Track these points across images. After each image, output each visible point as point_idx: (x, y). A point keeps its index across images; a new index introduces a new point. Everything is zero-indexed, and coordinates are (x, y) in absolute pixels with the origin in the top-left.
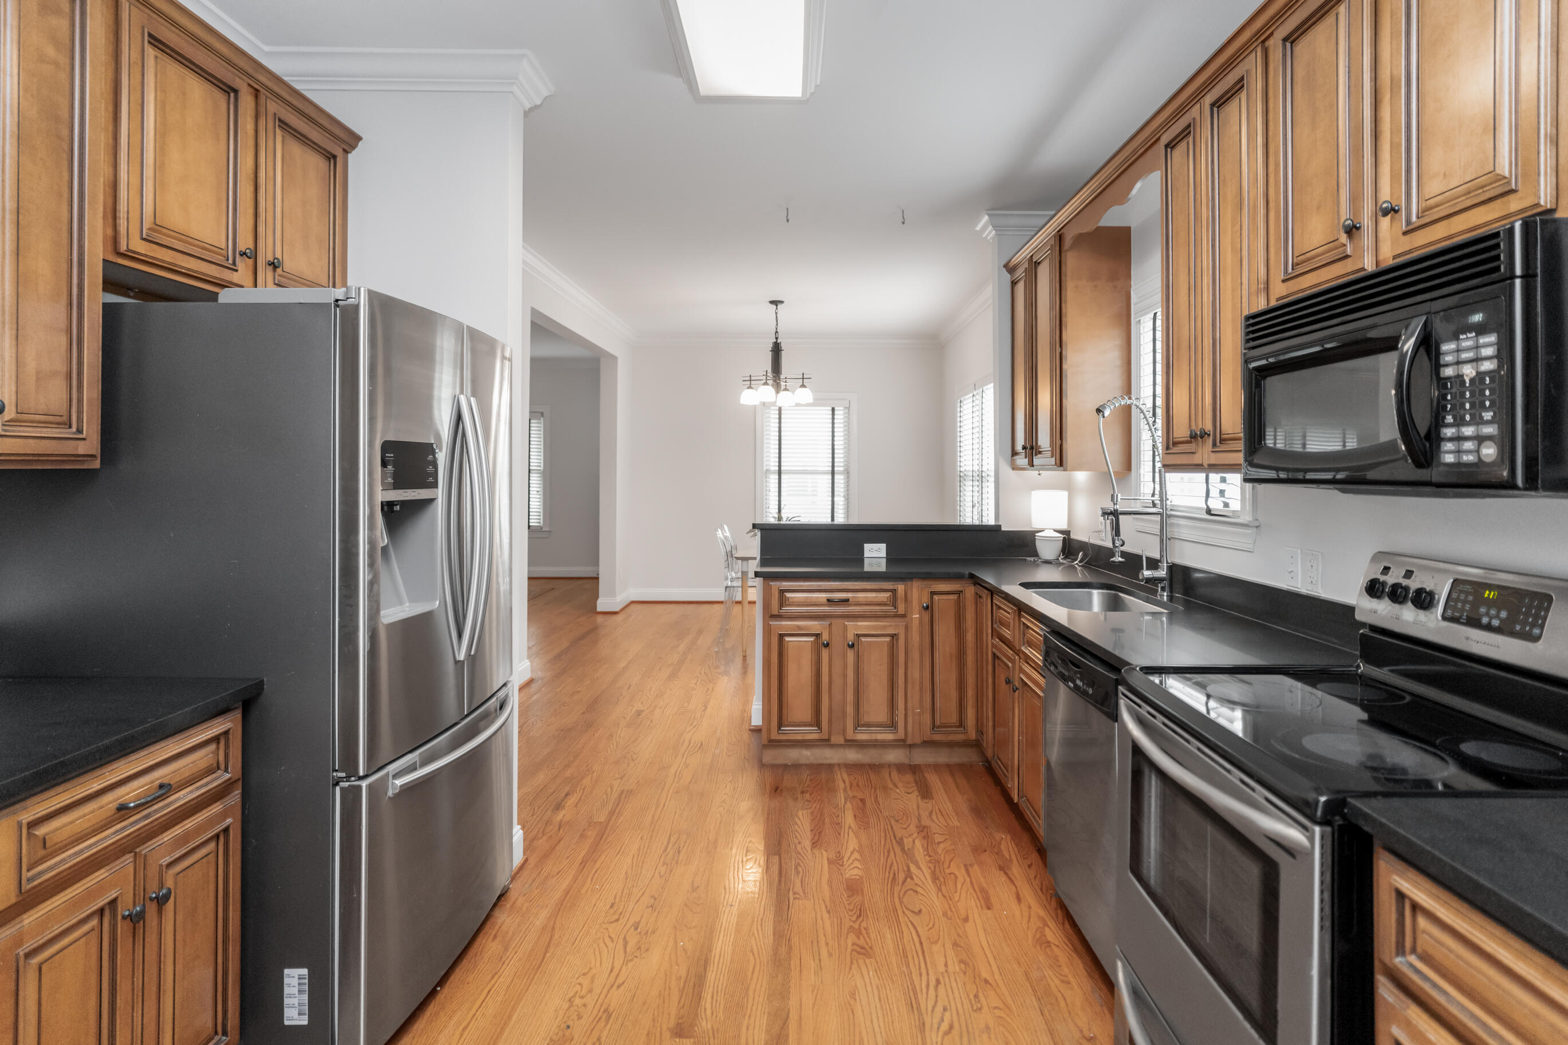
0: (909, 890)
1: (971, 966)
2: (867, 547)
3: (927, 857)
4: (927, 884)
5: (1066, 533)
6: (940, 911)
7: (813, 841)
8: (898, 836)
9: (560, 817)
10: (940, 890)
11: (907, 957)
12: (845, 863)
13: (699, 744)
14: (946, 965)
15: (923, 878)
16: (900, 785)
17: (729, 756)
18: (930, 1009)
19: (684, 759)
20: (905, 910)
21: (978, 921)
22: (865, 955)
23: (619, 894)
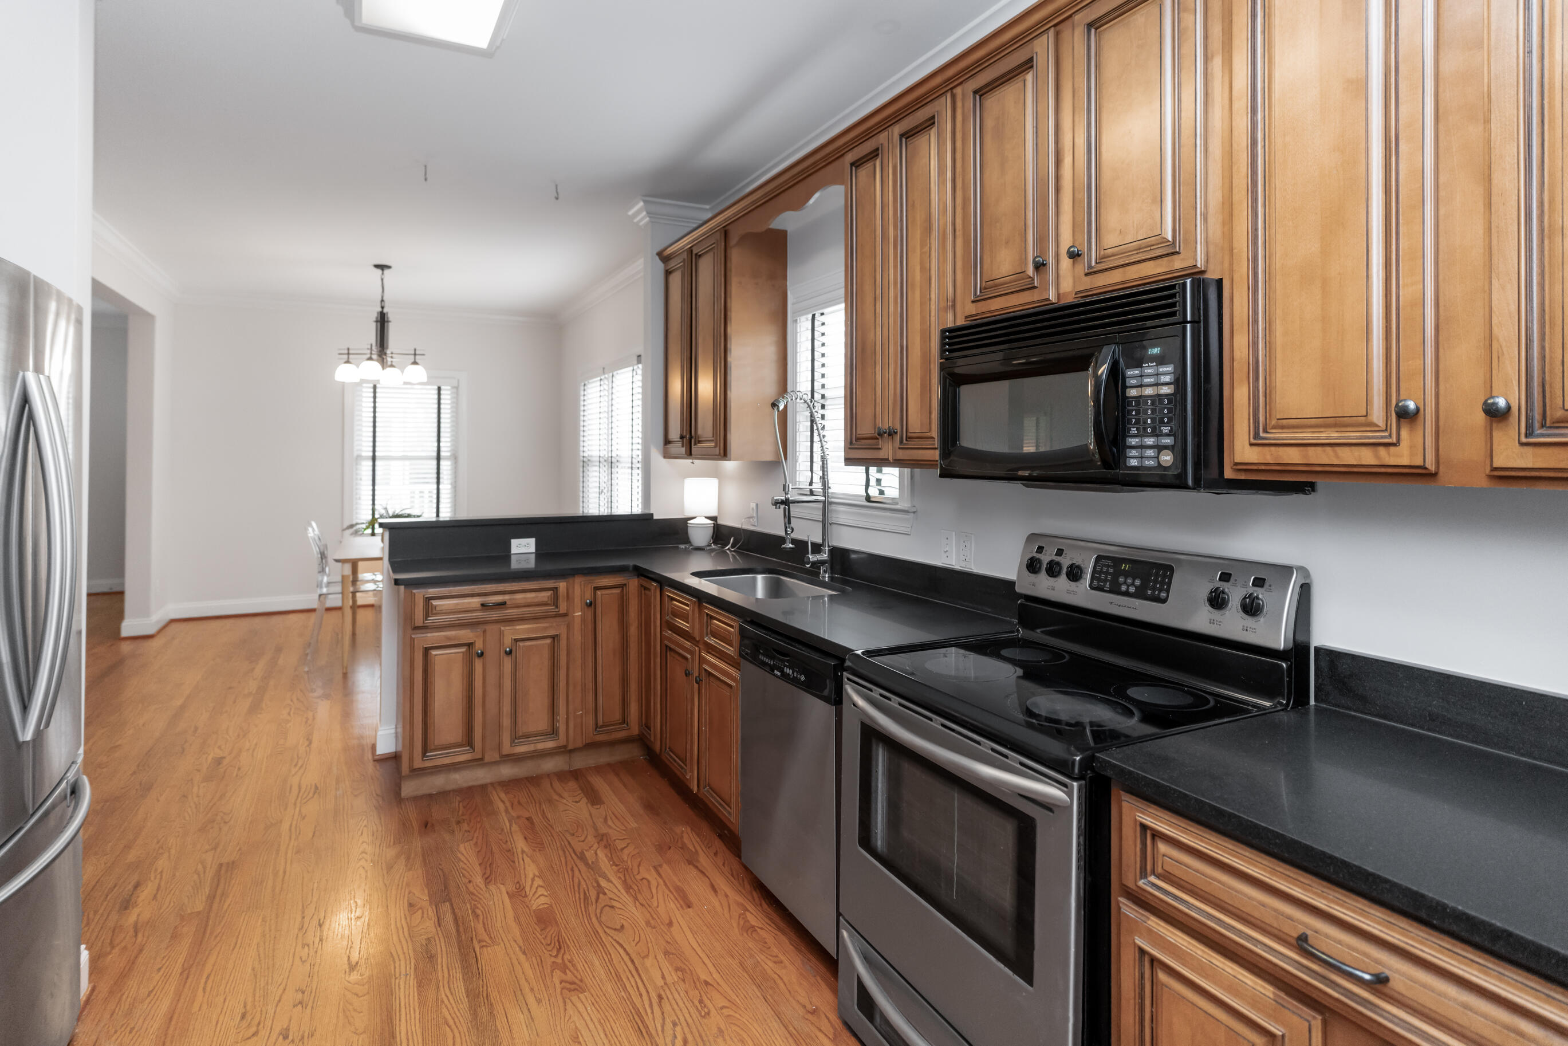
0: (605, 906)
1: (688, 972)
2: (514, 542)
3: (614, 867)
4: (621, 896)
5: (714, 519)
6: (643, 922)
7: (486, 876)
8: (578, 850)
9: (132, 918)
10: (636, 899)
11: (622, 980)
12: (528, 893)
13: (313, 787)
14: (663, 977)
15: (615, 891)
16: (565, 795)
17: (356, 796)
18: (659, 1029)
19: (298, 809)
20: (606, 929)
21: (680, 920)
22: (577, 990)
23: (250, 999)
